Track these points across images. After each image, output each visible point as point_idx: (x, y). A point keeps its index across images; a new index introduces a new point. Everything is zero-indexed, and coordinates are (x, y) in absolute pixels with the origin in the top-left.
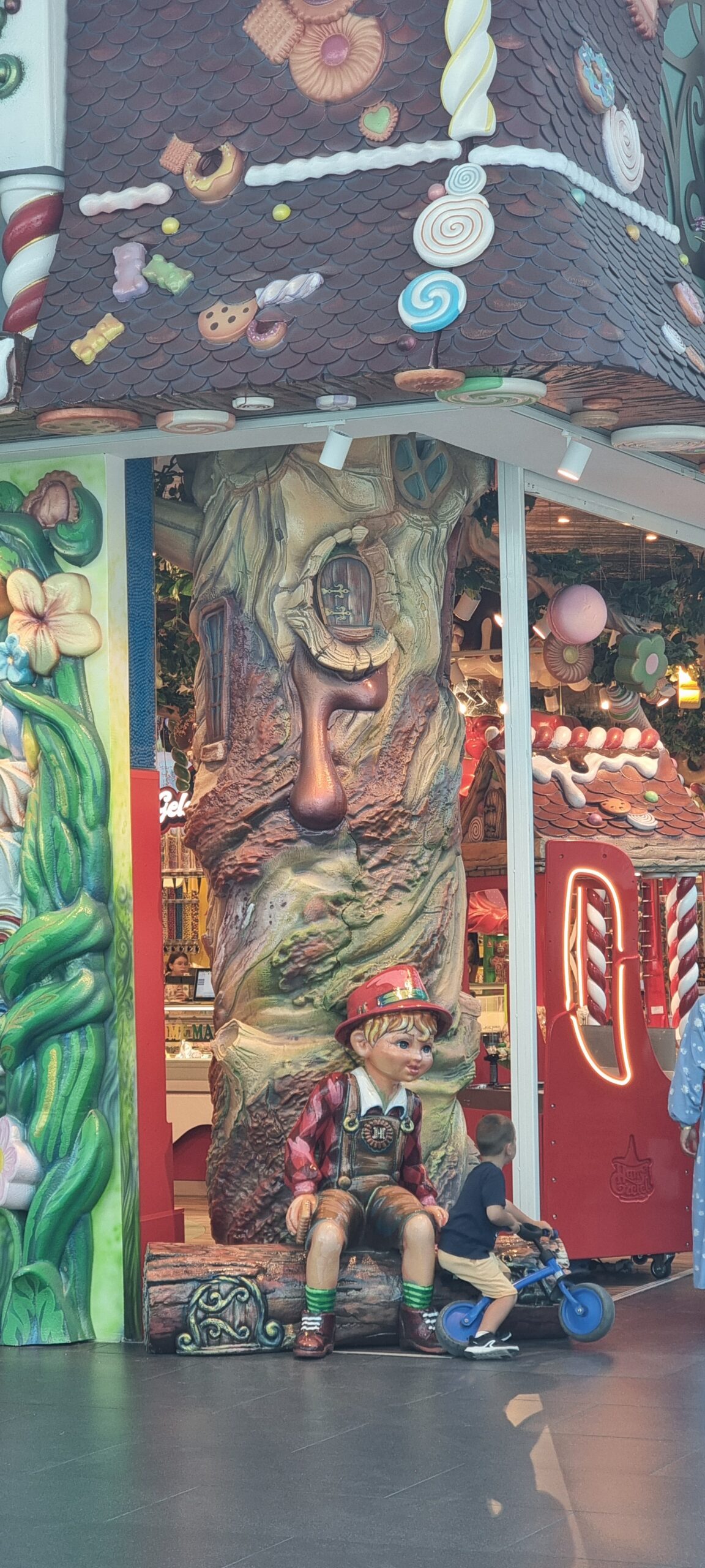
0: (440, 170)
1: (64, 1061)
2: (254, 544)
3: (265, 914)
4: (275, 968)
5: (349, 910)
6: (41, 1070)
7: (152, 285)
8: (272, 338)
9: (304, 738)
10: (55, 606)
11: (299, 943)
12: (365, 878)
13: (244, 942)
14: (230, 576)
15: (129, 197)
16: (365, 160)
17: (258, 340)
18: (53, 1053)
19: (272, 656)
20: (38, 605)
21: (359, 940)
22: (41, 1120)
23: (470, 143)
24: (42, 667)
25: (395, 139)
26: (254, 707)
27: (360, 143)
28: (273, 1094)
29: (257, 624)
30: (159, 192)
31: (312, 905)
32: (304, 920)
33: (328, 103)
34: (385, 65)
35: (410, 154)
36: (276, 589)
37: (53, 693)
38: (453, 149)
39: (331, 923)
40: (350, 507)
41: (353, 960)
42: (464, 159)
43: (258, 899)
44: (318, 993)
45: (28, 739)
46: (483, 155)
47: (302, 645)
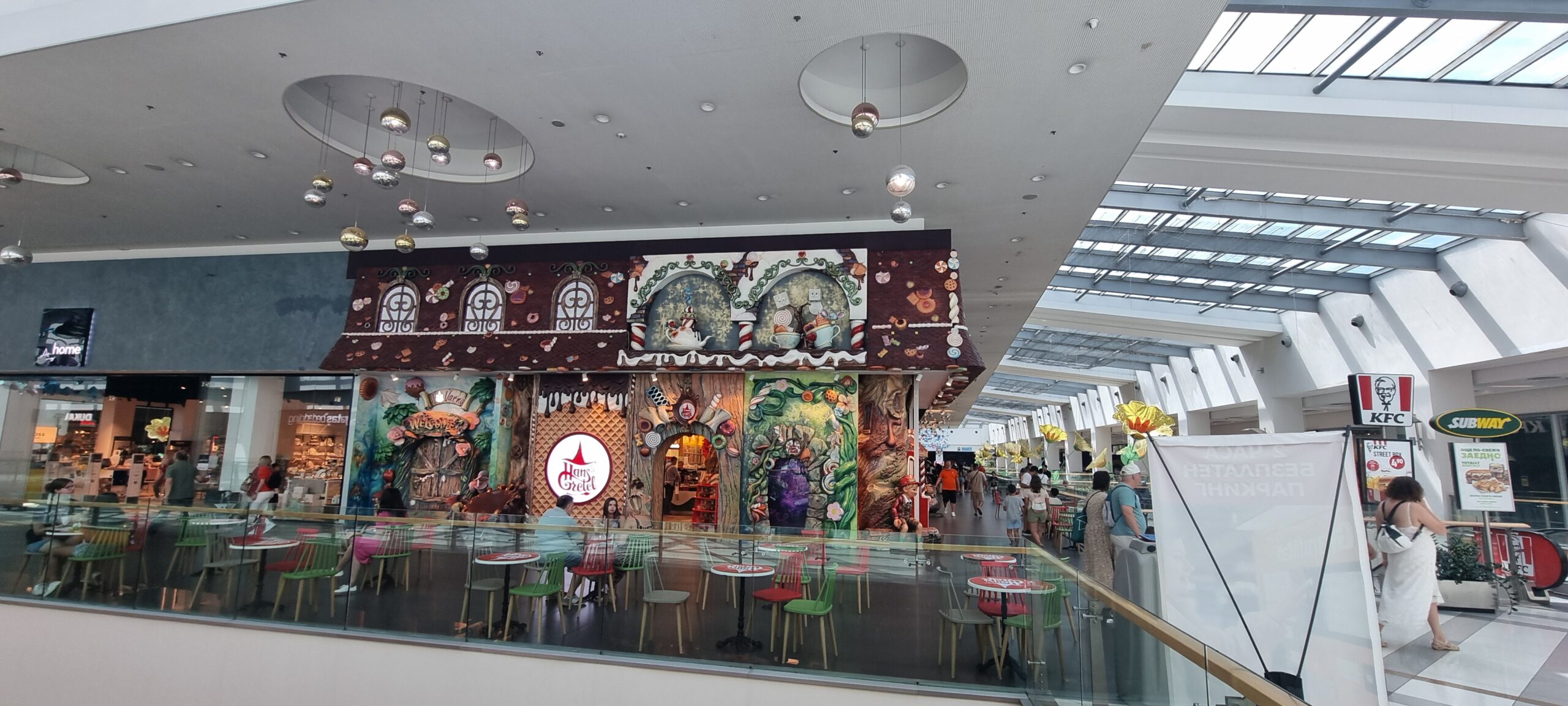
0: (949, 329)
1: (850, 491)
2: (880, 392)
3: (880, 463)
4: (881, 474)
5: (895, 463)
6: (845, 494)
7: (892, 344)
8: (922, 356)
9: (888, 430)
10: (849, 402)
11: (887, 469)
12: (898, 457)
13: (874, 469)
14: (873, 398)
15: (883, 327)
16: (933, 325)
17: (919, 356)
18: (848, 490)
19: (882, 414)
20: (846, 402)
21: (897, 469)
22: (845, 503)
23: (954, 324)
24: (845, 414)
25: (939, 322)
26: (878, 424)
27: (932, 322)
28: (881, 499)
29: (879, 408)
30: (889, 326)
31: (889, 462)
32: (888, 465)
33: (925, 314)
34: (936, 308)
35: (942, 325)
36: (884, 401)
37: (847, 419)
38: (951, 325)
39: (893, 466)
40: (896, 387)
41: (896, 473)
42: (953, 327)
43: (878, 461)
44: (889, 479)
45: (841, 427)
46: (957, 327)
47: (889, 412)
